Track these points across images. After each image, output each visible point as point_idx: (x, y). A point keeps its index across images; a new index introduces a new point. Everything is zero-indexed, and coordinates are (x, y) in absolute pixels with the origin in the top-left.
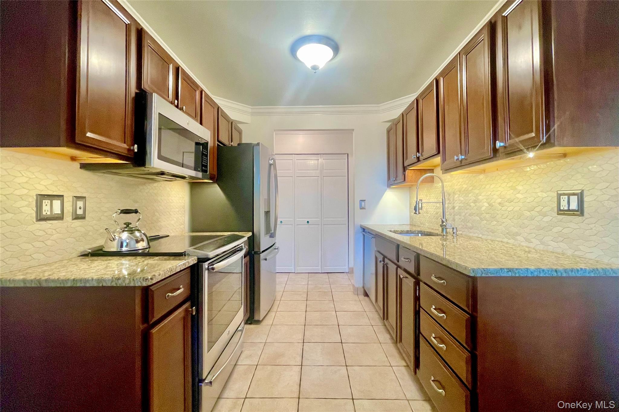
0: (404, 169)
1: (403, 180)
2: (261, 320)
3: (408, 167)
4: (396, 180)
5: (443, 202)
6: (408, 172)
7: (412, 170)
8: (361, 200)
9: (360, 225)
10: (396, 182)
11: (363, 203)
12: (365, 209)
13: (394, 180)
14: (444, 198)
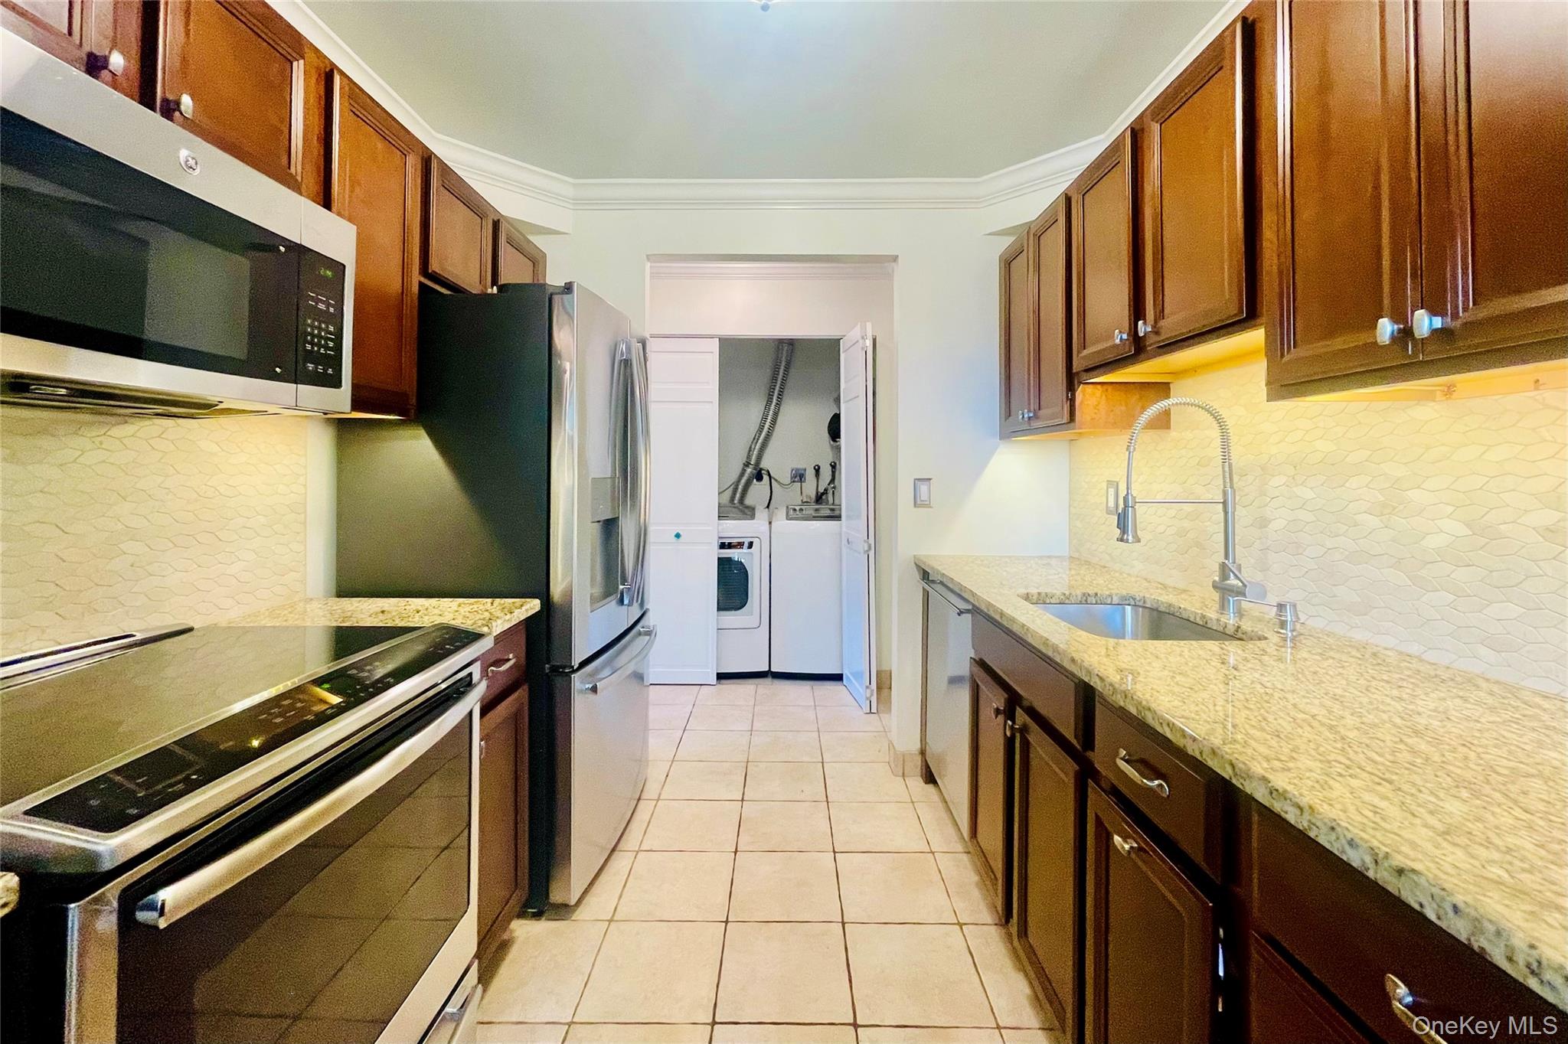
0: (1072, 381)
1: (1066, 418)
2: (573, 902)
3: (1084, 376)
4: (1036, 417)
5: (1225, 503)
6: (1083, 391)
7: (1099, 387)
8: (919, 479)
9: (915, 556)
10: (1036, 424)
11: (923, 488)
12: (929, 506)
13: (1029, 418)
14: (1232, 487)
